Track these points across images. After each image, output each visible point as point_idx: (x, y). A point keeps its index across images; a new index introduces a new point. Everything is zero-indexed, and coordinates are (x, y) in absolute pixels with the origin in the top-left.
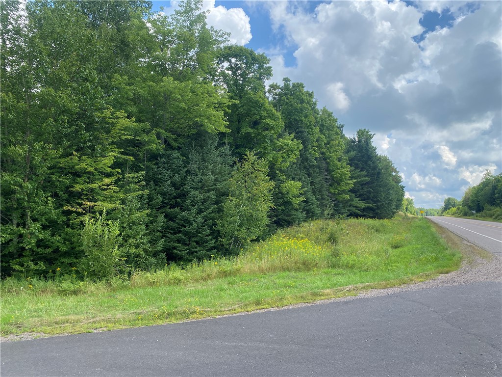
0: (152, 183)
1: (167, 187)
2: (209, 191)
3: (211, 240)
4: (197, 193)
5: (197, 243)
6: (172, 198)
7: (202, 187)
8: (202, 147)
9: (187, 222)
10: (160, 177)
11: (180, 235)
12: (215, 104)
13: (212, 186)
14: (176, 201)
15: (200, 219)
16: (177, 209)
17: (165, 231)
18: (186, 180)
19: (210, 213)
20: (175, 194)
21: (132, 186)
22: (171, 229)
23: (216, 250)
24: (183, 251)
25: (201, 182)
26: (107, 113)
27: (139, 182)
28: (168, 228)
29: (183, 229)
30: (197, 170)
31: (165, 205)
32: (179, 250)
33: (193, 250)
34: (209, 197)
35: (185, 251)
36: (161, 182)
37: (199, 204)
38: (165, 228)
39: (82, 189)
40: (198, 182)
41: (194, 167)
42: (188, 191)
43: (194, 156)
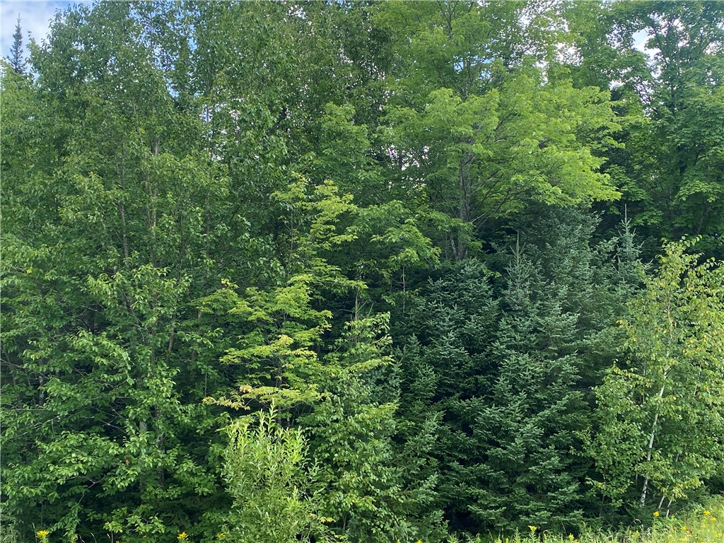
0: (414, 338)
1: (448, 347)
2: (561, 353)
3: (569, 483)
4: (524, 359)
5: (530, 488)
6: (466, 373)
7: (541, 344)
8: (541, 243)
9: (500, 434)
10: (431, 323)
11: (483, 466)
12: (569, 132)
13: (572, 341)
14: (477, 379)
15: (531, 427)
16: (476, 402)
17: (449, 455)
18: (497, 329)
19: (561, 412)
20: (471, 364)
21: (363, 346)
22: (464, 451)
23: (581, 512)
24: (492, 508)
25: (535, 330)
26: (298, 189)
27: (378, 337)
28: (454, 447)
29: (492, 451)
30: (527, 301)
31: (450, 390)
32: (481, 506)
33: (518, 507)
34: (559, 369)
35: (496, 508)
36: (438, 336)
37: (533, 388)
38: (448, 448)
39: (243, 360)
40: (530, 332)
41: (518, 294)
42: (504, 356)
43: (521, 267)
